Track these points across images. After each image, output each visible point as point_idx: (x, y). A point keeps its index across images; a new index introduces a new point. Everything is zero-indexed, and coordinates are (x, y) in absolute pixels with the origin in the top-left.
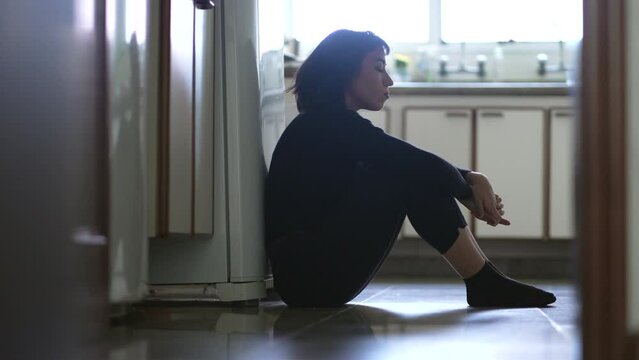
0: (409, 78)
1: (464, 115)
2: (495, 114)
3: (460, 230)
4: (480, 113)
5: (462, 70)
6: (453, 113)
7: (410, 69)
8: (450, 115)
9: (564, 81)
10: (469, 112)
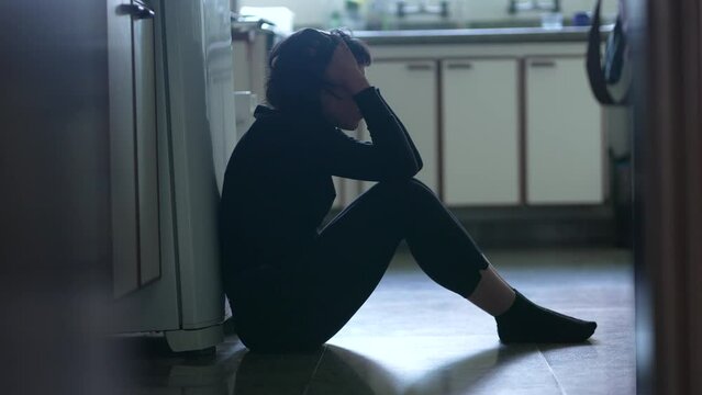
0: (362, 23)
1: (426, 68)
2: (462, 64)
3: (482, 272)
4: (446, 63)
5: (422, 11)
6: (415, 65)
7: (364, 11)
8: (412, 68)
9: (537, 23)
10: (432, 64)
